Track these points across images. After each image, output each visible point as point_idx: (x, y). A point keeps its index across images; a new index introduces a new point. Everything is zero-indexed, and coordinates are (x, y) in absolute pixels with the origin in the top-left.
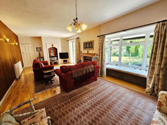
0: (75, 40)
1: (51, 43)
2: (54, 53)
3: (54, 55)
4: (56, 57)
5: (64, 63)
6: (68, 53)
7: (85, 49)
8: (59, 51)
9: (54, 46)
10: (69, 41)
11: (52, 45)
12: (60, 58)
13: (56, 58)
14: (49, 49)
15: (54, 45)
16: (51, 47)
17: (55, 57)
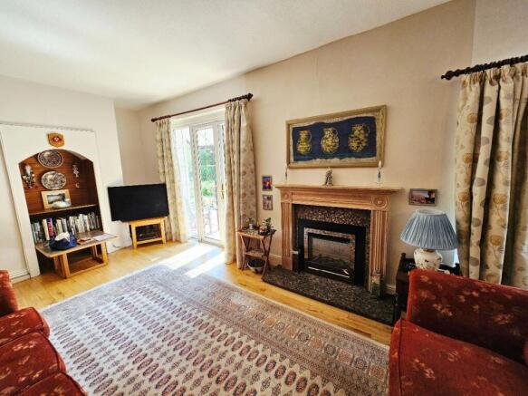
0: (223, 109)
1: (47, 126)
2: (66, 192)
3: (74, 202)
4: (85, 212)
5: (139, 246)
6: (163, 186)
7: (301, 163)
8: (109, 175)
9: (69, 146)
10: (172, 120)
11: (55, 139)
12: (114, 219)
13: (82, 221)
14: (23, 165)
15: (66, 139)
16: (44, 147)
17: (75, 213)
